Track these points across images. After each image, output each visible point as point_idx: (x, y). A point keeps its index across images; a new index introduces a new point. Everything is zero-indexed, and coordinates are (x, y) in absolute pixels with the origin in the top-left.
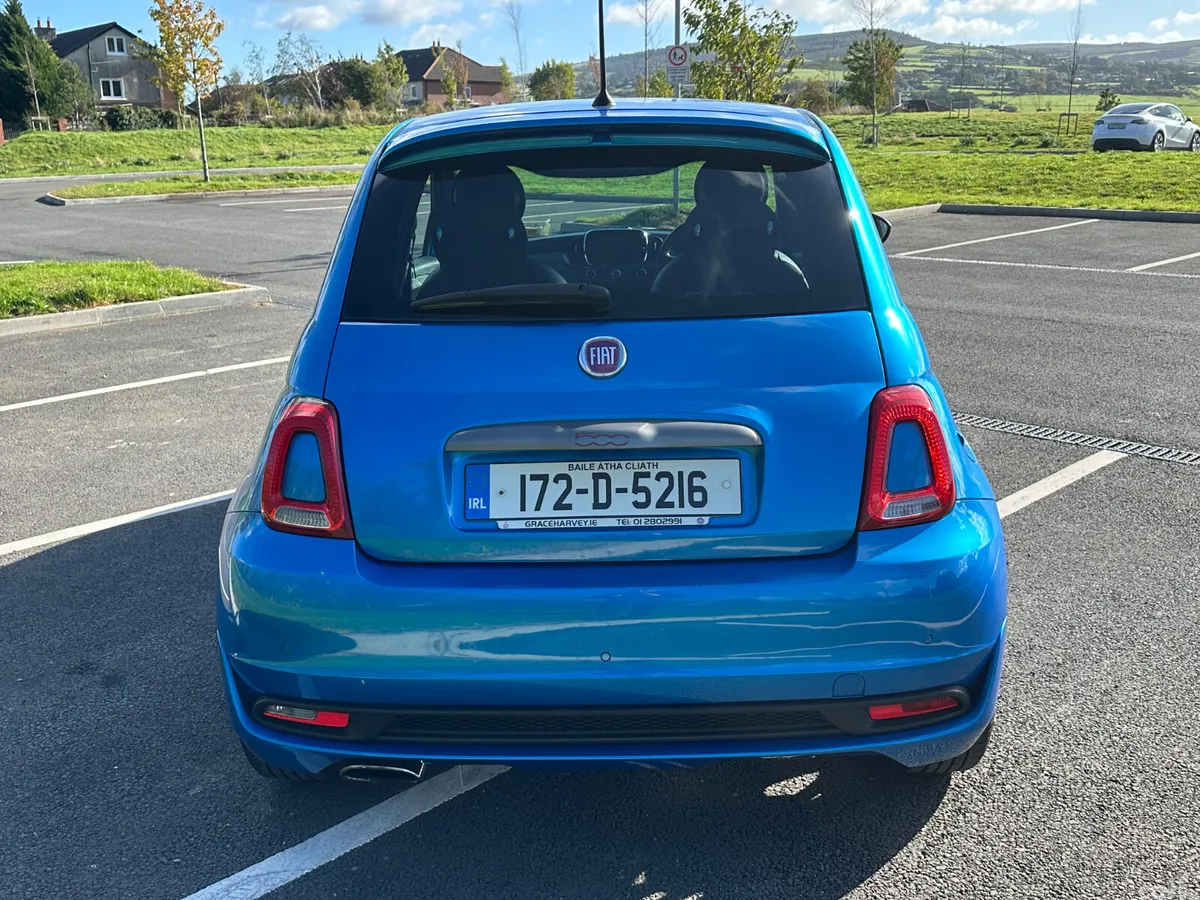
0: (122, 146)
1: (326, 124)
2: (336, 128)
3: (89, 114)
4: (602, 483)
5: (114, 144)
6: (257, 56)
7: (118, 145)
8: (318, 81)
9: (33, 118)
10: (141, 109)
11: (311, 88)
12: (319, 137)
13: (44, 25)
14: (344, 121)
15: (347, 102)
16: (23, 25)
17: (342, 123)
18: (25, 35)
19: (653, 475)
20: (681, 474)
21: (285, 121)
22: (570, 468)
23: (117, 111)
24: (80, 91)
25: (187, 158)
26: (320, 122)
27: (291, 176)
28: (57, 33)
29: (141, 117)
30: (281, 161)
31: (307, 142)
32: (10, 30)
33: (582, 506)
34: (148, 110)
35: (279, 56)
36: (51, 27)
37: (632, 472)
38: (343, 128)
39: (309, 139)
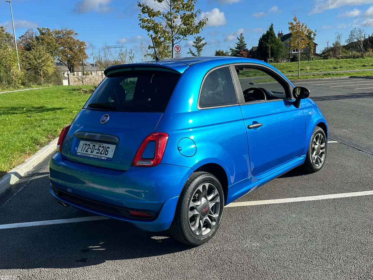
0: (291, 66)
1: (358, 57)
2: (361, 58)
3: (285, 57)
4: (94, 147)
5: (289, 66)
6: (339, 37)
7: (290, 66)
8: (362, 43)
9: (268, 59)
10: (303, 55)
11: (359, 46)
12: (354, 61)
13: (280, 33)
14: (364, 56)
15: (368, 49)
16: (273, 34)
17: (363, 56)
18: (273, 36)
19: (102, 147)
20: (106, 147)
21: (345, 57)
22: (91, 143)
23: (295, 56)
24: (284, 51)
25: (306, 69)
26: (356, 56)
27: (329, 74)
28: (284, 35)
29: (302, 58)
30: (335, 70)
31: (349, 63)
32: (269, 35)
33: (89, 152)
34: (305, 55)
35: (349, 36)
36: (282, 33)
37: (99, 145)
38: (363, 58)
39: (350, 62)
